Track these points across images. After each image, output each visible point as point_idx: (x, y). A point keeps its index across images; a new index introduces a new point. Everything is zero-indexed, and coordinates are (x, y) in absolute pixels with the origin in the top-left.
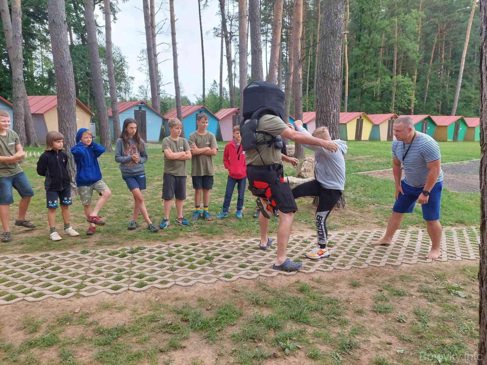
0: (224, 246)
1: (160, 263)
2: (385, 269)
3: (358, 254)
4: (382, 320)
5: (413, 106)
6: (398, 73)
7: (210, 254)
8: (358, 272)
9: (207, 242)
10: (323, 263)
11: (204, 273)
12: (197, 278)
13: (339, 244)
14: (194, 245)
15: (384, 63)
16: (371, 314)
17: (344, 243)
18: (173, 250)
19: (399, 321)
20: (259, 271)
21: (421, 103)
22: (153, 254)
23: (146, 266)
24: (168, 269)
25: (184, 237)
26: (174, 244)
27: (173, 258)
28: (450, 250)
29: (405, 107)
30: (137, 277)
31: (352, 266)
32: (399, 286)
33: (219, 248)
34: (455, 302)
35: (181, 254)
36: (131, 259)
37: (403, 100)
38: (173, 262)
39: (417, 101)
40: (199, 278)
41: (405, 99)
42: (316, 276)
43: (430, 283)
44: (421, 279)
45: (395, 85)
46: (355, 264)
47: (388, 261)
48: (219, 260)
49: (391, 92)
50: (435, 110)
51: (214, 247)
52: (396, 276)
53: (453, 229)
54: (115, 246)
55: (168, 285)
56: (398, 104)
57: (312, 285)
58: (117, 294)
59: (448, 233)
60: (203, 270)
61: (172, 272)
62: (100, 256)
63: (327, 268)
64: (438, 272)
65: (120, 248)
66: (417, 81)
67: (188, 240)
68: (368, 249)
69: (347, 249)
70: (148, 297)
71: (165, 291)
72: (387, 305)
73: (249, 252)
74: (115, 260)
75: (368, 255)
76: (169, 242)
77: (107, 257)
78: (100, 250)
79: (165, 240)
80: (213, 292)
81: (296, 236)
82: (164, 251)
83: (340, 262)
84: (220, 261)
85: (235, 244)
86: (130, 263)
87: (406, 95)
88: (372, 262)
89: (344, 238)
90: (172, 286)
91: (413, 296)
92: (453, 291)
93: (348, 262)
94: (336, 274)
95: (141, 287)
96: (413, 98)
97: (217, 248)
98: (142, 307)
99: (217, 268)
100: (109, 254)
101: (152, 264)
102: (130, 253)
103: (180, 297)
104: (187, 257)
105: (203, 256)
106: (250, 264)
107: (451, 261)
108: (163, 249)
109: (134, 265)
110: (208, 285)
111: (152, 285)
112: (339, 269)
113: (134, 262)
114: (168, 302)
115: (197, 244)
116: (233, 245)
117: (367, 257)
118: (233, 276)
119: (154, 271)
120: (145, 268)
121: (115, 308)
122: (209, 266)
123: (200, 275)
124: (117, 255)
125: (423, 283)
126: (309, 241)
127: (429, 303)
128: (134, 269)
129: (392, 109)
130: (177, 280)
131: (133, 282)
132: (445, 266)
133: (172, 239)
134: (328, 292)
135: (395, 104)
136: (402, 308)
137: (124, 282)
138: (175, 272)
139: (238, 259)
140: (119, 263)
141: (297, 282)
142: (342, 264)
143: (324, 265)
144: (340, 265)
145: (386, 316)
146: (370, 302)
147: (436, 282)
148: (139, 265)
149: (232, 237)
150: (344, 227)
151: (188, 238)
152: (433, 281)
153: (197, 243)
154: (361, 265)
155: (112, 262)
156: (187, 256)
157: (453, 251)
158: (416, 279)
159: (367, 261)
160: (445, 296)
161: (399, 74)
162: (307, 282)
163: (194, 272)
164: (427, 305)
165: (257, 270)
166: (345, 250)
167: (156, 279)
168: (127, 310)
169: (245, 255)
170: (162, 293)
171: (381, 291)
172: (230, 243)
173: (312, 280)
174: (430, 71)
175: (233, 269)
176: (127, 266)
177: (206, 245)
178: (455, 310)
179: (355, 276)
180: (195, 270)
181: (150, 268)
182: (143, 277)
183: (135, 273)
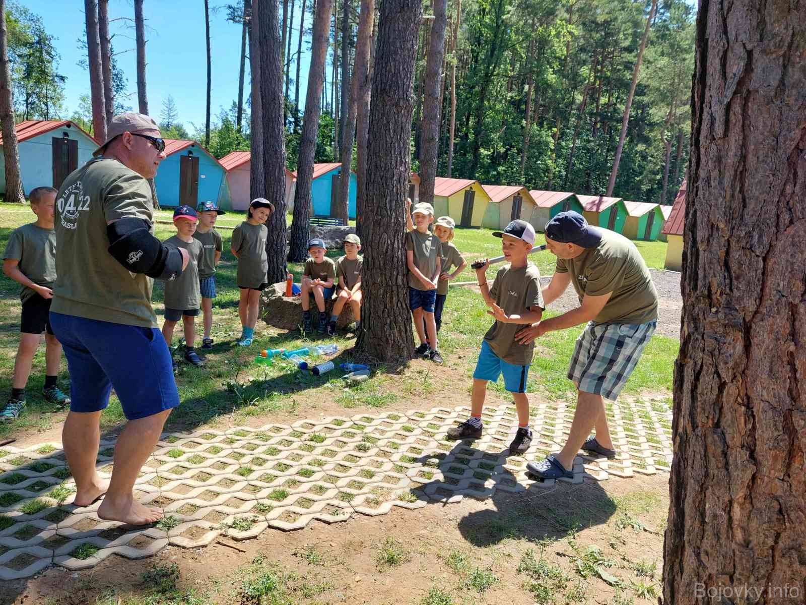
3: (413, 470)
5: (551, 176)
10: (335, 498)
11: (21, 543)
13: (381, 443)
17: (393, 440)
21: (564, 173)
31: (394, 503)
39: (558, 170)
45: (527, 140)
47: (472, 486)
50: (583, 186)
63: (338, 510)
66: (560, 138)
69: (396, 457)
73: (176, 470)
81: (301, 422)
83: (373, 491)
87: (542, 158)
89: (397, 426)
93: (389, 491)
123: (8, 549)
126: (324, 435)
143: (336, 502)
144: (368, 502)
150: (403, 399)
166: (393, 458)
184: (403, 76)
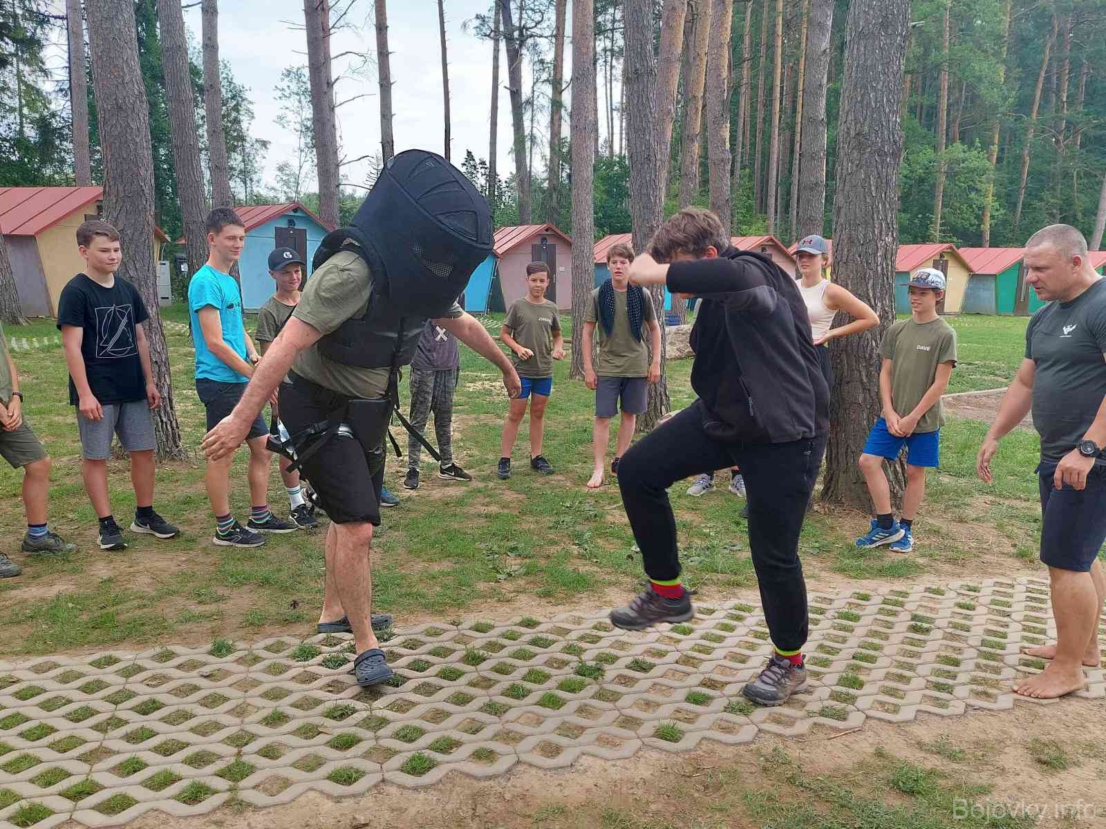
5: (988, 222)
6: (950, 141)
7: (587, 658)
9: (563, 614)
14: (530, 624)
18: (478, 644)
26: (470, 623)
29: (972, 225)
33: (606, 637)
35: (505, 657)
37: (964, 207)
38: (487, 682)
45: (945, 168)
48: (621, 677)
51: (589, 632)
56: (953, 219)
62: (265, 663)
73: (699, 649)
76: (455, 613)
77: (288, 667)
78: (262, 644)
82: (451, 645)
84: (624, 679)
87: (973, 195)
96: (990, 203)
97: (600, 638)
100: (295, 657)
104: (523, 667)
108: (445, 640)
115: (538, 622)
124: (317, 660)
129: (936, 231)
135: (942, 218)
142: (982, 689)
143: (933, 693)
144: (977, 694)
153: (534, 617)
156: (522, 663)
166: (970, 642)
169: (689, 661)
174: (1031, 136)
184: (887, 110)
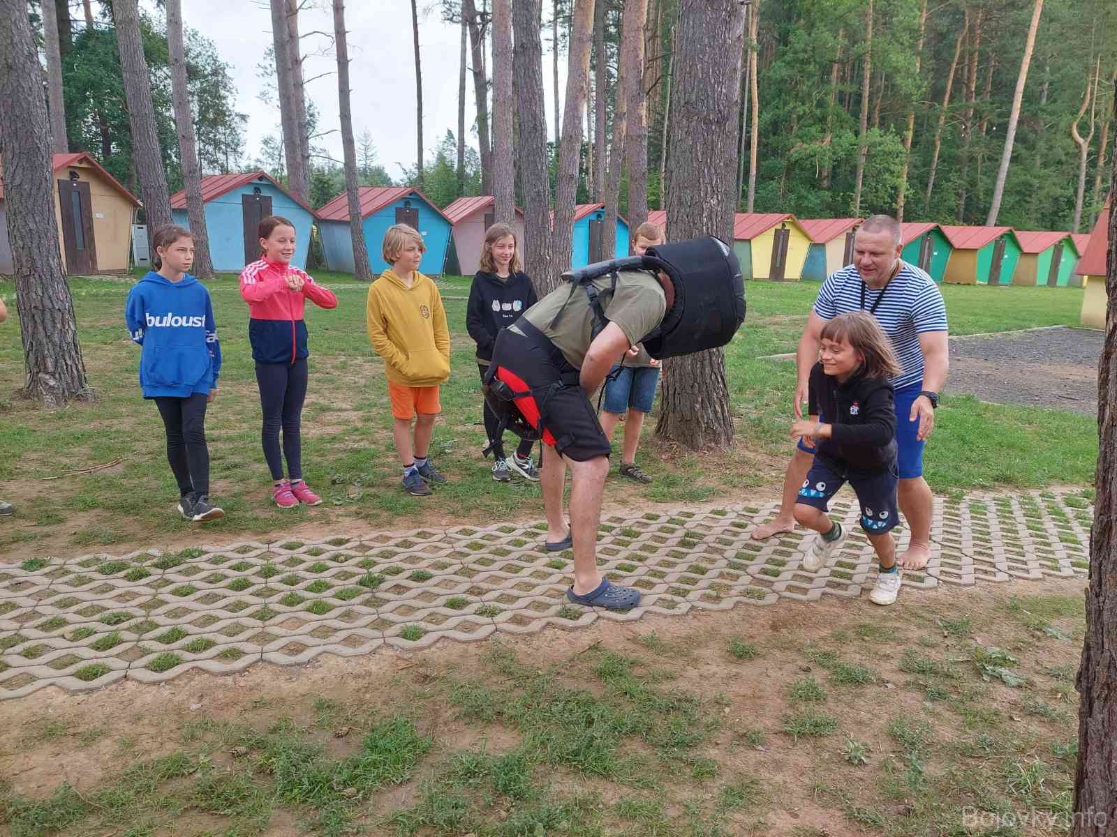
0: (415, 548)
1: (234, 597)
2: (820, 608)
3: (754, 568)
4: (804, 761)
5: (901, 201)
6: (870, 124)
7: (375, 570)
8: (753, 618)
9: (374, 534)
10: (666, 592)
11: (348, 625)
12: (326, 641)
13: (708, 539)
14: (339, 543)
15: (841, 99)
16: (778, 742)
17: (724, 537)
18: (280, 559)
19: (849, 762)
20: (496, 619)
21: (921, 195)
22: (222, 569)
23: (195, 605)
24: (251, 616)
25: (320, 519)
26: (283, 542)
27: (273, 582)
28: (980, 553)
29: (885, 203)
30: (160, 639)
31: (738, 599)
32: (852, 657)
33: (403, 553)
34: (994, 700)
35: (299, 570)
36: (159, 586)
37: (879, 187)
38: (270, 592)
39: (912, 191)
40: (332, 639)
41: (884, 185)
42: (644, 630)
43: (933, 646)
44: (910, 635)
45: (865, 150)
46: (748, 593)
47: (830, 584)
48: (397, 586)
49: (855, 167)
50: (951, 211)
51: (390, 548)
52: (847, 628)
53: (988, 498)
54: (122, 547)
55: (239, 664)
56: (870, 197)
57: (633, 656)
58: (90, 691)
59: (978, 510)
60: (348, 616)
61: (259, 623)
62: (72, 576)
63: (672, 605)
64: (952, 615)
65: (136, 554)
66: (914, 144)
67: (327, 529)
68: (781, 553)
69: (730, 553)
70: (177, 699)
71: (230, 680)
72: (821, 712)
73: (481, 562)
74: (113, 588)
75: (781, 569)
76: (273, 535)
77: (91, 580)
78: (78, 560)
79: (263, 529)
80: (362, 683)
81: (609, 516)
82: (254, 561)
83: (710, 587)
84: (399, 589)
85: (447, 540)
86: (150, 598)
87: (887, 176)
88: (789, 588)
89: (725, 522)
90: (250, 666)
91: (890, 685)
92: (989, 668)
93: (729, 588)
94: (695, 623)
95: (162, 670)
96: (903, 183)
97: (396, 554)
98: (152, 731)
99: (386, 612)
100: (102, 571)
101: (211, 598)
102: (156, 566)
103: (267, 697)
104: (312, 578)
105: (354, 575)
106: (478, 598)
107: (983, 583)
108: (250, 558)
109: (163, 603)
110: (354, 661)
111: (195, 664)
112: (703, 610)
113: (165, 593)
114: (232, 717)
115: (348, 541)
116: (440, 544)
117: (777, 574)
118: (426, 632)
119: (211, 620)
120: (192, 611)
121: (74, 735)
122: (366, 603)
123: (336, 630)
124: (122, 574)
125: (915, 648)
126: (638, 530)
127: (928, 704)
128: (158, 616)
129: (856, 207)
130: (267, 647)
131: (146, 652)
132: (971, 598)
133: (283, 526)
134: (670, 677)
135: (862, 196)
136: (860, 723)
137: (118, 656)
138: (267, 623)
139: (446, 583)
140: (121, 598)
141: (595, 647)
142: (714, 593)
143: (669, 597)
144: (707, 598)
145: (815, 748)
146: (776, 704)
147: (948, 642)
148: (176, 602)
149: (444, 523)
150: (726, 492)
151: (328, 523)
152: (941, 639)
153: (347, 537)
154: (761, 596)
155: (103, 592)
156: (314, 575)
157: (989, 555)
158: (896, 634)
159: (777, 586)
160: (970, 684)
161: (873, 125)
162: (620, 647)
163: (320, 623)
164: (924, 709)
165: (492, 613)
166: (726, 555)
167: (209, 644)
168: (108, 742)
169: (467, 572)
170: (218, 687)
171: (808, 670)
172: (435, 538)
173: (634, 640)
174: (941, 122)
175: (426, 612)
176: (141, 606)
177: (372, 544)
178: (992, 724)
179: (743, 629)
180: (326, 616)
181: (203, 610)
182: (177, 639)
183: (157, 626)
